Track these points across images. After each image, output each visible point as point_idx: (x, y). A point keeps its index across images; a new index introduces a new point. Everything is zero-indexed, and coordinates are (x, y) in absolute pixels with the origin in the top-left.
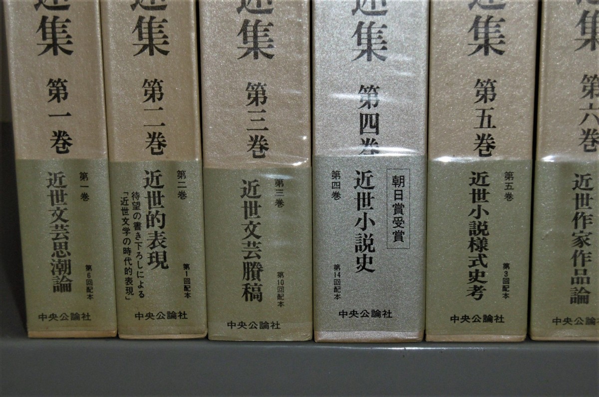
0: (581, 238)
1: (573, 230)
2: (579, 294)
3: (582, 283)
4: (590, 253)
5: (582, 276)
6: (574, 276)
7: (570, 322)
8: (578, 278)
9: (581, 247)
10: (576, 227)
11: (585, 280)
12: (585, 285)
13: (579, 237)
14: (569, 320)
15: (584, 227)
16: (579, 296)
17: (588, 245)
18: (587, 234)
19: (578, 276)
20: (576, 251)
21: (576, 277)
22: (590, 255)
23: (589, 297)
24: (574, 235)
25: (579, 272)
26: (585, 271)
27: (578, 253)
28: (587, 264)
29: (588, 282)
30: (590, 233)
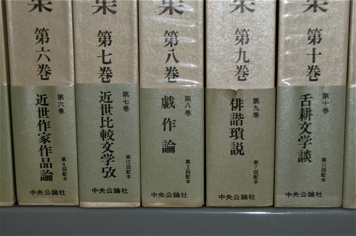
0: (44, 137)
1: (39, 132)
2: (46, 175)
3: (47, 167)
4: (50, 147)
5: (47, 163)
6: (42, 163)
7: (41, 193)
8: (44, 164)
9: (44, 143)
10: (40, 130)
11: (49, 165)
12: (49, 169)
13: (43, 137)
14: (41, 192)
15: (46, 130)
16: (46, 176)
17: (49, 142)
18: (48, 135)
19: (45, 162)
20: (42, 146)
21: (43, 163)
22: (51, 149)
23: (53, 176)
24: (39, 135)
25: (45, 160)
26: (49, 159)
27: (43, 147)
28: (49, 154)
29: (51, 167)
30: (49, 134)
